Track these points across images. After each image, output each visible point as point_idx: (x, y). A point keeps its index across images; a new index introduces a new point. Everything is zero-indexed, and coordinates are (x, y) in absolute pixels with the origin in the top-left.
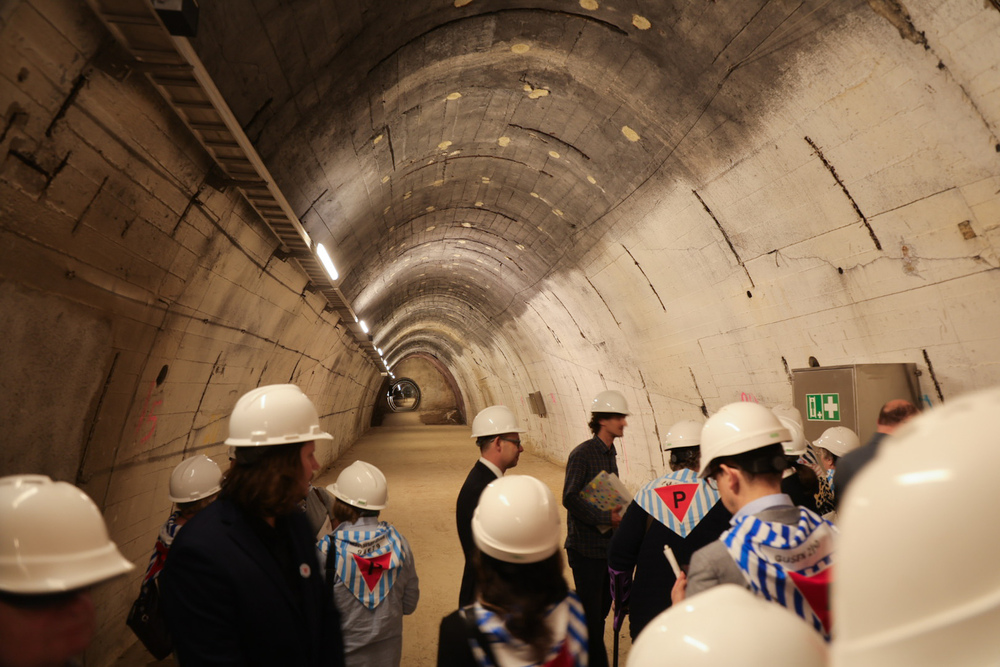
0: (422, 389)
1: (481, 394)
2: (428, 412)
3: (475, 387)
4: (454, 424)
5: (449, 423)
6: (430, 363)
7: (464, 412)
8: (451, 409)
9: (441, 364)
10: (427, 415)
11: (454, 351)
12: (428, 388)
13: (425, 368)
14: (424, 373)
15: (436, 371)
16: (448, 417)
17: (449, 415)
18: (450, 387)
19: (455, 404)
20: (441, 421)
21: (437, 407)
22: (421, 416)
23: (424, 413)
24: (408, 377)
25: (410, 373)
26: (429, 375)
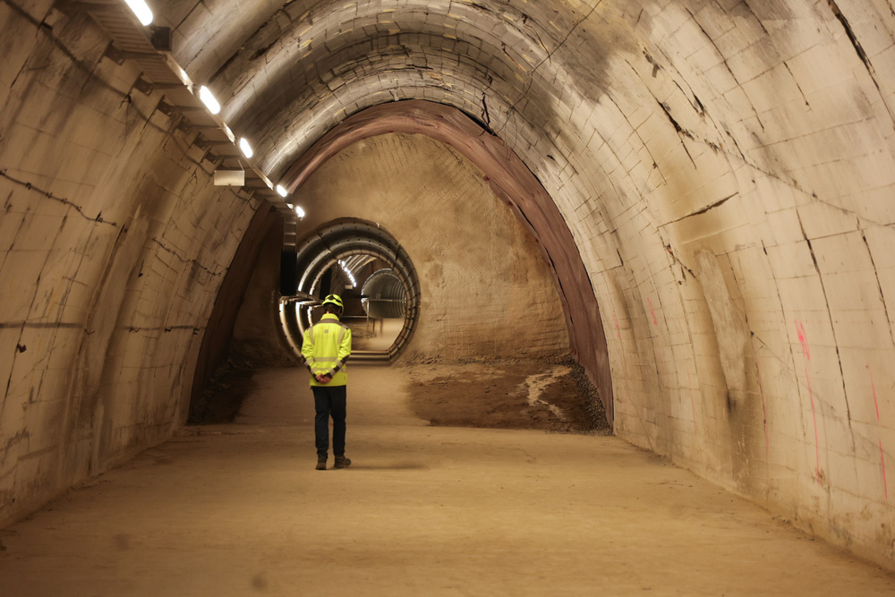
0: (423, 271)
1: (688, 290)
2: (444, 371)
3: (659, 257)
4: (553, 425)
5: (535, 420)
6: (464, 158)
7: (604, 377)
8: (545, 361)
9: (508, 156)
10: (439, 383)
11: (564, 78)
12: (450, 268)
13: (440, 177)
14: (435, 202)
15: (489, 198)
16: (533, 396)
17: (534, 388)
18: (548, 264)
19: (565, 342)
20: (507, 414)
21: (486, 349)
22: (416, 388)
23: (426, 374)
24: (366, 215)
25: (376, 197)
26: (458, 209)
